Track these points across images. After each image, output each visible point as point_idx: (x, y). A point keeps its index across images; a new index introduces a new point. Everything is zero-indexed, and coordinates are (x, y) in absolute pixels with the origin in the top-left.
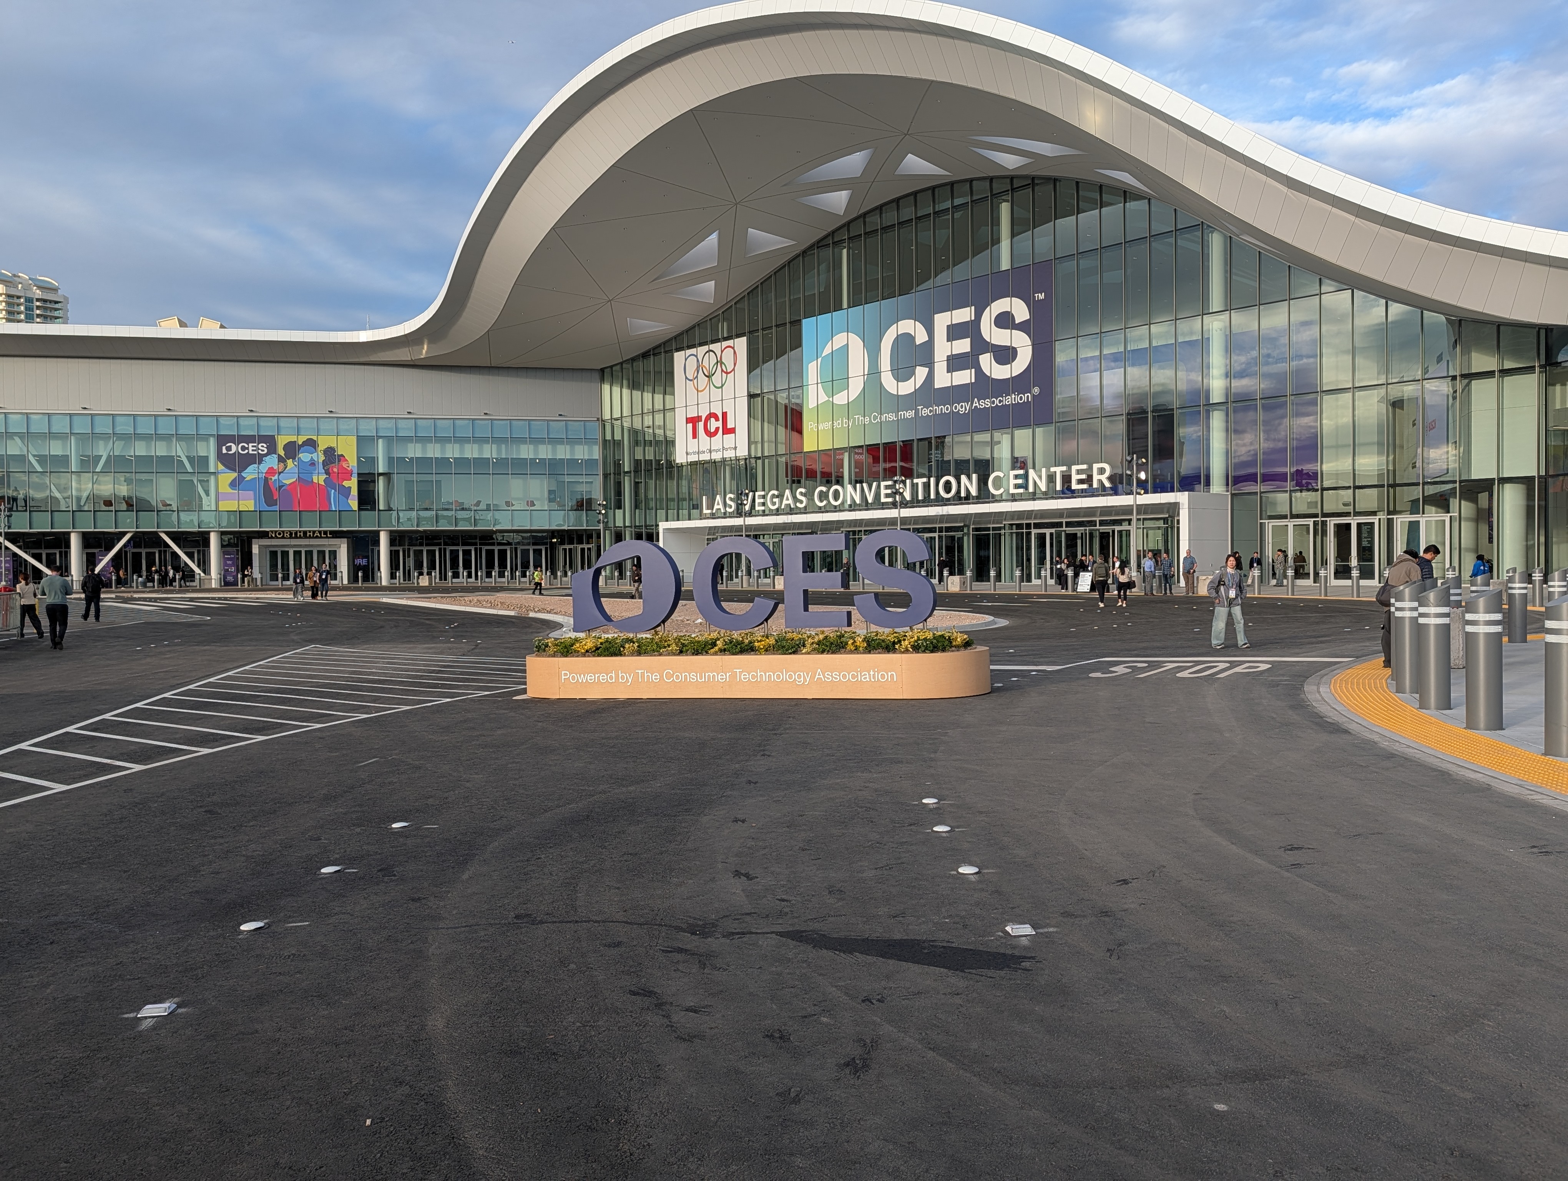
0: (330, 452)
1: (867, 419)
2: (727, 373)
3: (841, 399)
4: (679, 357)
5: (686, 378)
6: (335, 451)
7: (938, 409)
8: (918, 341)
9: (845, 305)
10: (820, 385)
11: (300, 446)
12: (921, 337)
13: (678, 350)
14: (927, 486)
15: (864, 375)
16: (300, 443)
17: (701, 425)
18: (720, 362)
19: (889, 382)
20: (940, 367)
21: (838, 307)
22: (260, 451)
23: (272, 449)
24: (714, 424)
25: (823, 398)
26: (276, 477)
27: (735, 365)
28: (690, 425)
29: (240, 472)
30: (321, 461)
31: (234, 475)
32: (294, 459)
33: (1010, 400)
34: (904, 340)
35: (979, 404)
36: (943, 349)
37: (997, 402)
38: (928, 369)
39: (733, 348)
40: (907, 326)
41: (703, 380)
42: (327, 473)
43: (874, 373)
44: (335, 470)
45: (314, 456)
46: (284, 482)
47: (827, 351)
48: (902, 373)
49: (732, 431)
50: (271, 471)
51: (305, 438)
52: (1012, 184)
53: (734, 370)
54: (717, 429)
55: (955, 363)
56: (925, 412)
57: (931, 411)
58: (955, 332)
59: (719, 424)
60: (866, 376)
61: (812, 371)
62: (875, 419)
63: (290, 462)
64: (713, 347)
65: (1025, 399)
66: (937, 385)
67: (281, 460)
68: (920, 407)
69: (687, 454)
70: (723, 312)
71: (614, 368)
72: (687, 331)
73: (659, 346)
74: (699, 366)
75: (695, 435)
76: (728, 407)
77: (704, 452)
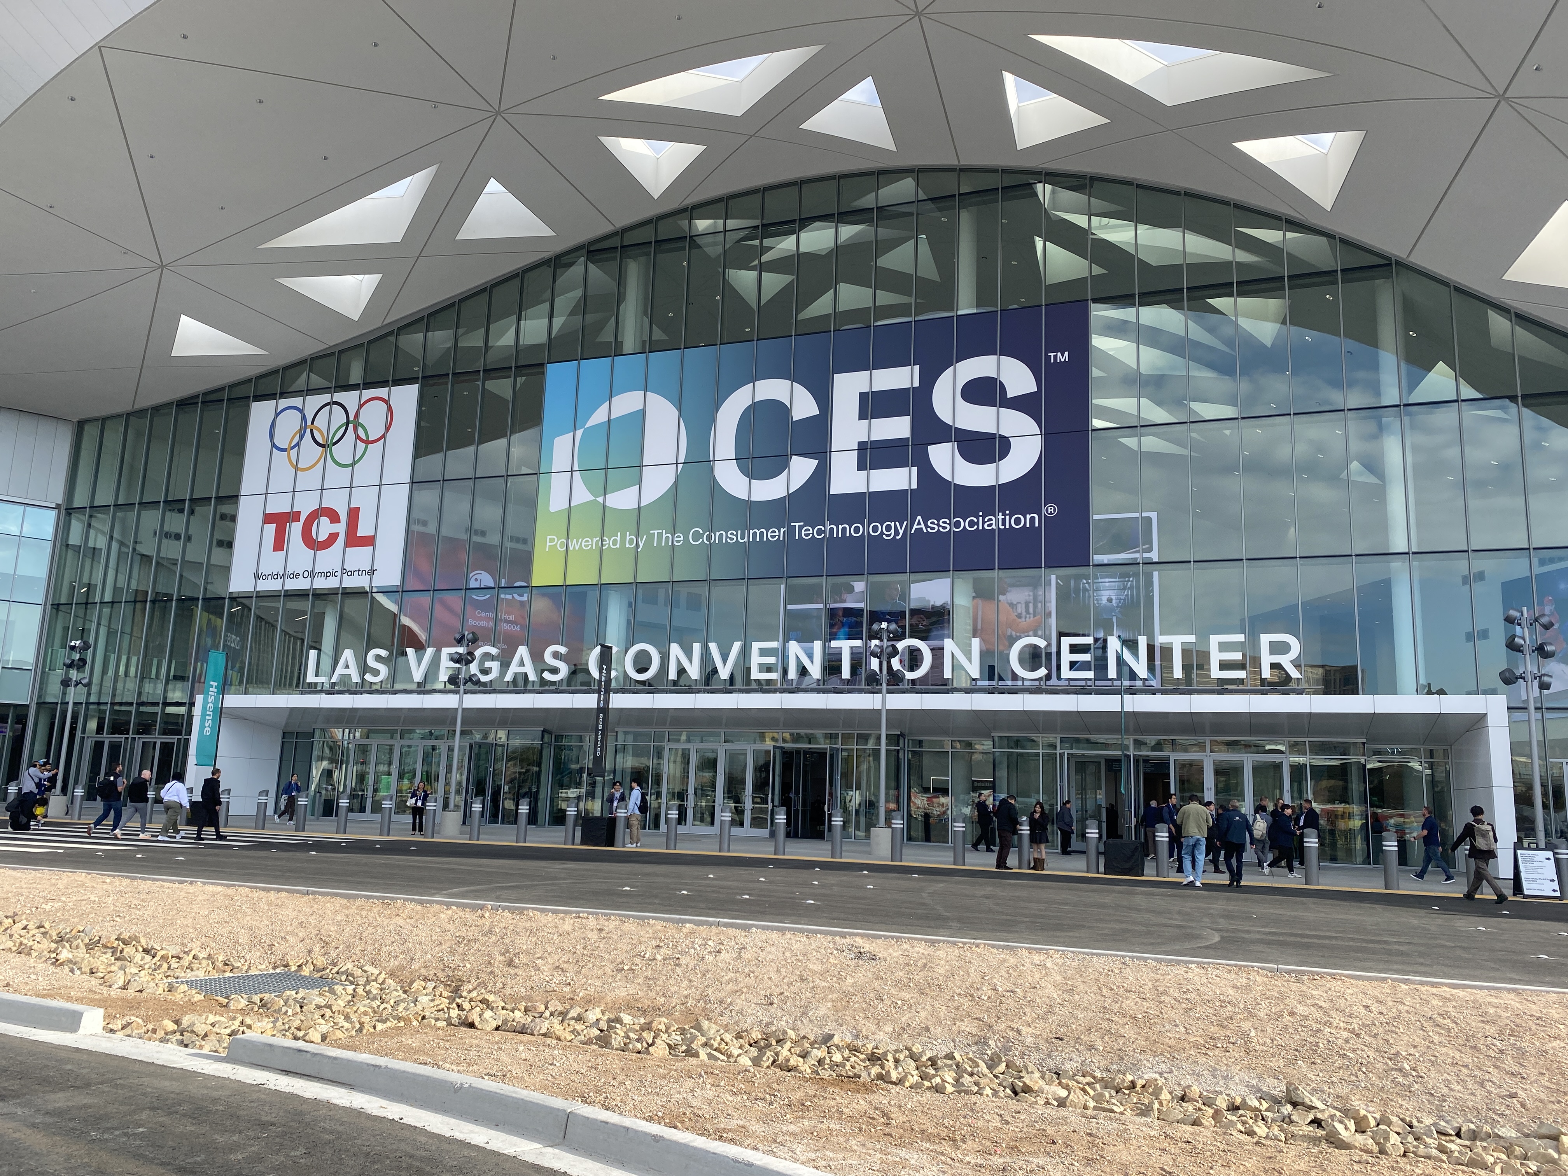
1: (680, 537)
2: (367, 442)
3: (622, 500)
4: (260, 410)
5: (274, 445)
7: (837, 531)
8: (799, 415)
10: (577, 475)
12: (805, 408)
13: (259, 399)
15: (677, 464)
17: (296, 529)
18: (352, 422)
19: (730, 478)
20: (844, 460)
21: (616, 352)
24: (324, 528)
25: (582, 495)
27: (388, 429)
28: (271, 528)
33: (996, 522)
34: (766, 413)
35: (927, 526)
36: (851, 431)
37: (965, 524)
38: (816, 462)
39: (386, 402)
40: (773, 389)
41: (310, 451)
43: (698, 462)
47: (599, 416)
48: (759, 464)
49: (370, 541)
53: (383, 436)
54: (333, 537)
55: (876, 455)
56: (808, 533)
57: (820, 532)
58: (876, 405)
59: (341, 528)
60: (680, 466)
61: (562, 449)
62: (697, 536)
64: (339, 397)
65: (1025, 521)
66: (836, 491)
68: (797, 524)
69: (257, 577)
70: (369, 342)
71: (108, 424)
72: (286, 368)
73: (221, 389)
74: (306, 427)
75: (279, 545)
76: (364, 500)
77: (297, 576)
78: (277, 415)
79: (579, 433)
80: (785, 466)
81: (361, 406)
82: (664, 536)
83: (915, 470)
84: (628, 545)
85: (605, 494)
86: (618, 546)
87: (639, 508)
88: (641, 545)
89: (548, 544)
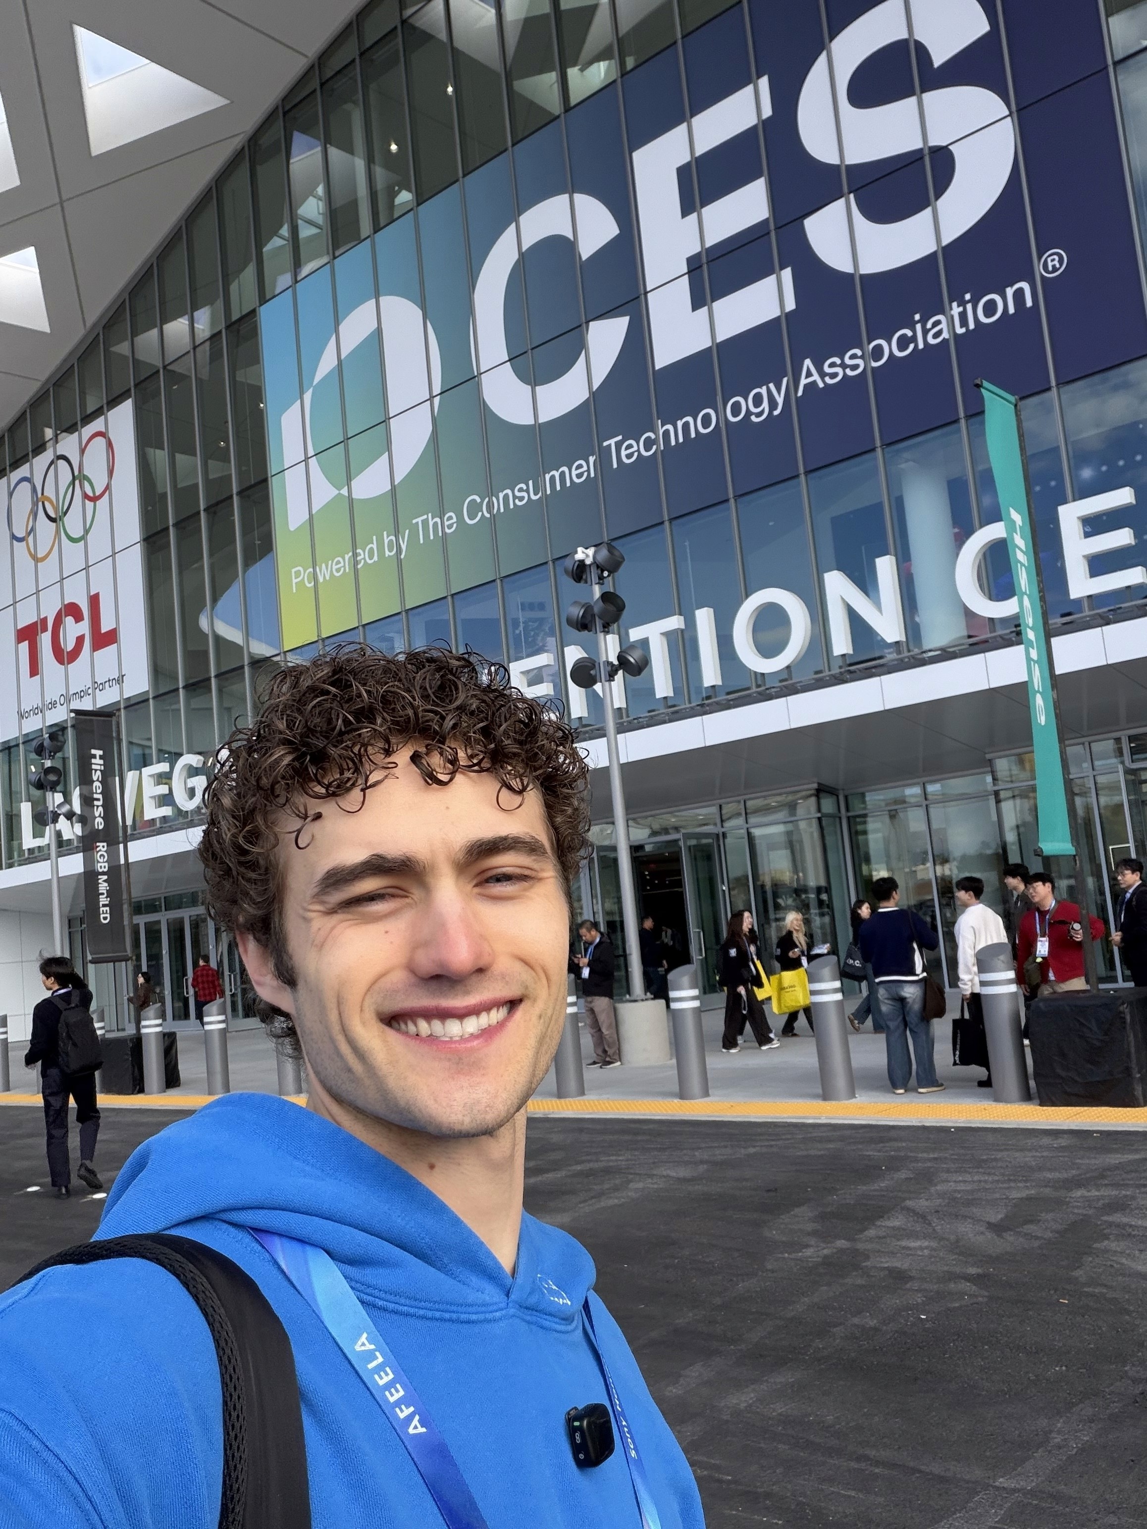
1: (451, 519)
2: (94, 499)
3: (370, 482)
5: (14, 537)
7: (676, 433)
8: (587, 249)
9: (365, 230)
12: (596, 232)
14: (682, 646)
15: (431, 398)
17: (48, 642)
18: (79, 477)
19: (507, 396)
20: (669, 302)
24: (70, 632)
25: (324, 492)
27: (111, 473)
28: (25, 646)
33: (948, 324)
34: (544, 261)
35: (823, 375)
36: (670, 246)
37: (890, 348)
38: (625, 320)
39: (105, 435)
40: (546, 218)
41: (46, 532)
43: (460, 383)
47: (327, 363)
49: (112, 637)
53: (108, 486)
54: (80, 640)
55: (718, 271)
56: (630, 451)
57: (648, 444)
58: (707, 179)
59: (84, 628)
60: (437, 401)
61: (290, 428)
62: (473, 509)
64: (63, 446)
65: (1006, 302)
66: (663, 360)
68: (612, 442)
69: (21, 716)
70: (79, 360)
72: (11, 430)
74: (38, 499)
75: (34, 668)
76: (101, 582)
77: (53, 704)
78: (11, 494)
79: (308, 396)
80: (580, 345)
81: (82, 451)
82: (431, 523)
84: (387, 553)
85: (349, 479)
86: (376, 558)
87: (394, 487)
88: (404, 547)
89: (294, 581)
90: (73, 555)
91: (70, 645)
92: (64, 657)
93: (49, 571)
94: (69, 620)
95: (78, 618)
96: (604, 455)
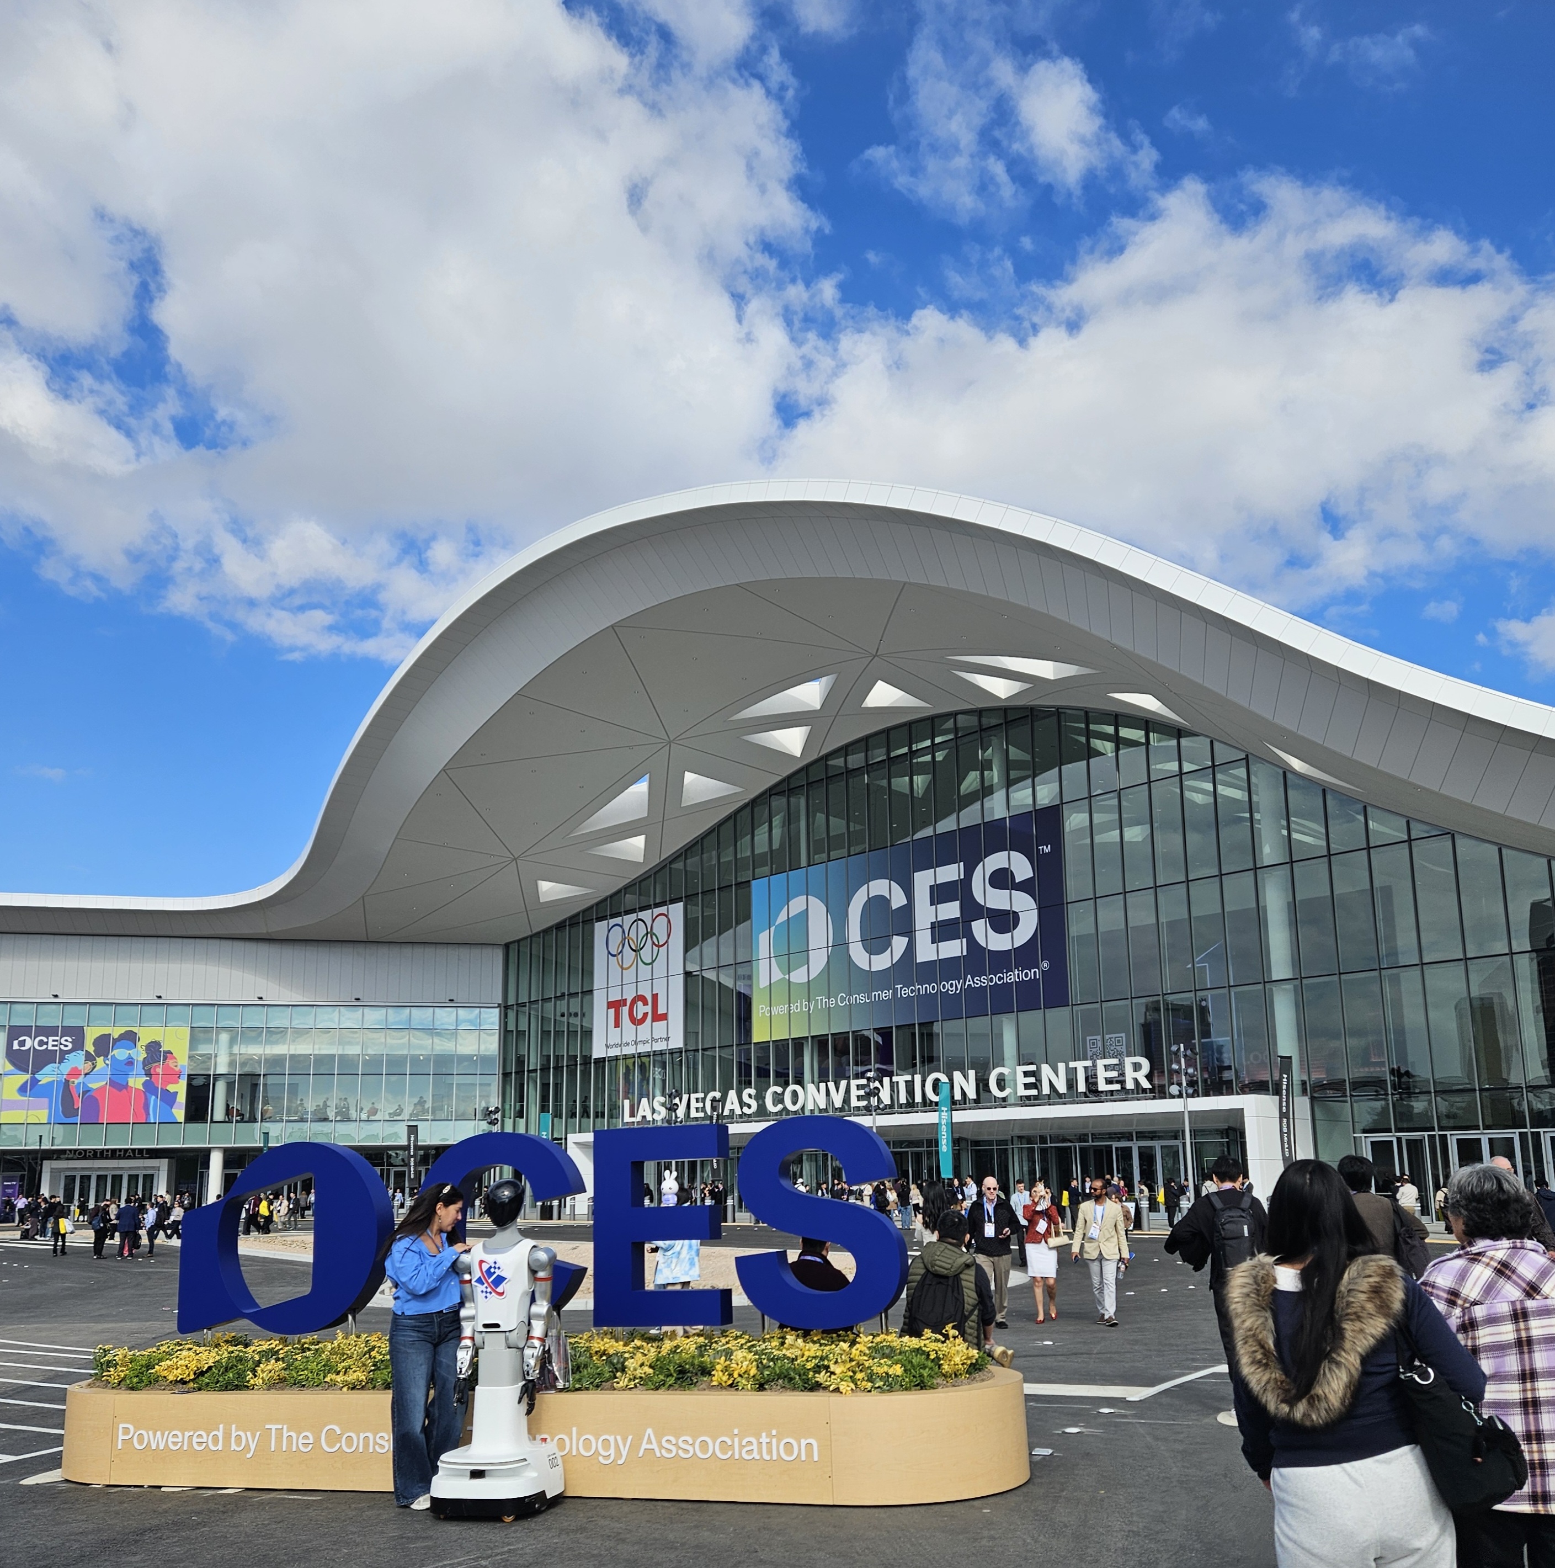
0: (154, 1047)
1: (833, 1001)
2: (659, 946)
3: (799, 976)
4: (600, 928)
5: (609, 953)
6: (160, 1047)
7: (922, 990)
8: (895, 905)
9: (804, 862)
10: (773, 959)
11: (115, 1041)
12: (898, 900)
13: (600, 919)
14: (910, 1086)
15: (828, 947)
16: (116, 1037)
17: (625, 1010)
18: (650, 933)
19: (859, 955)
20: (923, 938)
21: (795, 866)
22: (62, 1047)
23: (79, 1044)
24: (641, 1009)
25: (777, 975)
26: (81, 1079)
27: (669, 935)
28: (612, 1011)
29: (33, 1073)
30: (141, 1059)
31: (24, 1077)
32: (106, 1056)
33: (1013, 976)
34: (877, 904)
35: (974, 982)
36: (925, 915)
37: (996, 979)
38: (907, 939)
39: (666, 916)
40: (879, 887)
41: (629, 955)
42: (148, 1074)
43: (840, 944)
44: (160, 1071)
45: (132, 1052)
46: (90, 1085)
47: (782, 917)
48: (873, 944)
49: (664, 1017)
50: (75, 1073)
51: (122, 1030)
52: (1006, 717)
53: (667, 942)
54: (645, 1015)
55: (942, 931)
56: (906, 992)
57: (912, 991)
58: (940, 894)
59: (648, 1009)
60: (830, 949)
61: (764, 942)
62: (843, 999)
63: (100, 1060)
64: (642, 915)
65: (1031, 974)
66: (920, 959)
67: (89, 1057)
68: (899, 986)
69: (607, 1046)
70: (655, 873)
71: (521, 943)
72: (611, 896)
73: (577, 915)
74: (625, 938)
75: (617, 1024)
76: (660, 989)
77: (628, 1044)
78: (609, 931)
79: (773, 929)
80: (890, 944)
81: (653, 921)
82: (824, 1001)
83: (964, 940)
84: (804, 1009)
85: (789, 973)
86: (799, 1010)
87: (809, 981)
88: (812, 1008)
89: (761, 1012)
90: (645, 971)
91: (640, 1017)
92: (636, 1022)
93: (629, 976)
94: (640, 1003)
95: (645, 1003)
96: (895, 991)
